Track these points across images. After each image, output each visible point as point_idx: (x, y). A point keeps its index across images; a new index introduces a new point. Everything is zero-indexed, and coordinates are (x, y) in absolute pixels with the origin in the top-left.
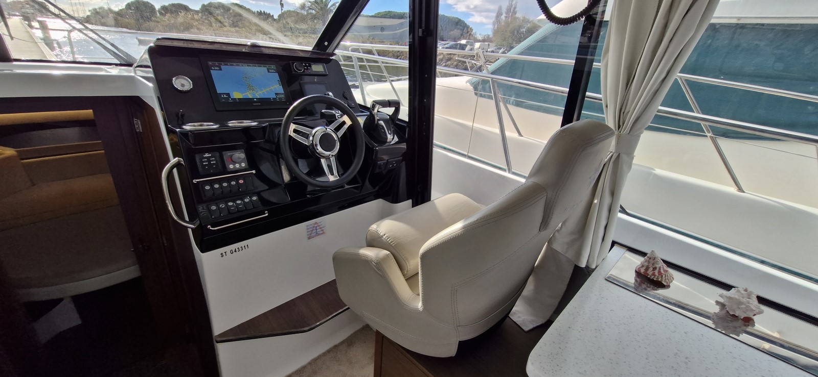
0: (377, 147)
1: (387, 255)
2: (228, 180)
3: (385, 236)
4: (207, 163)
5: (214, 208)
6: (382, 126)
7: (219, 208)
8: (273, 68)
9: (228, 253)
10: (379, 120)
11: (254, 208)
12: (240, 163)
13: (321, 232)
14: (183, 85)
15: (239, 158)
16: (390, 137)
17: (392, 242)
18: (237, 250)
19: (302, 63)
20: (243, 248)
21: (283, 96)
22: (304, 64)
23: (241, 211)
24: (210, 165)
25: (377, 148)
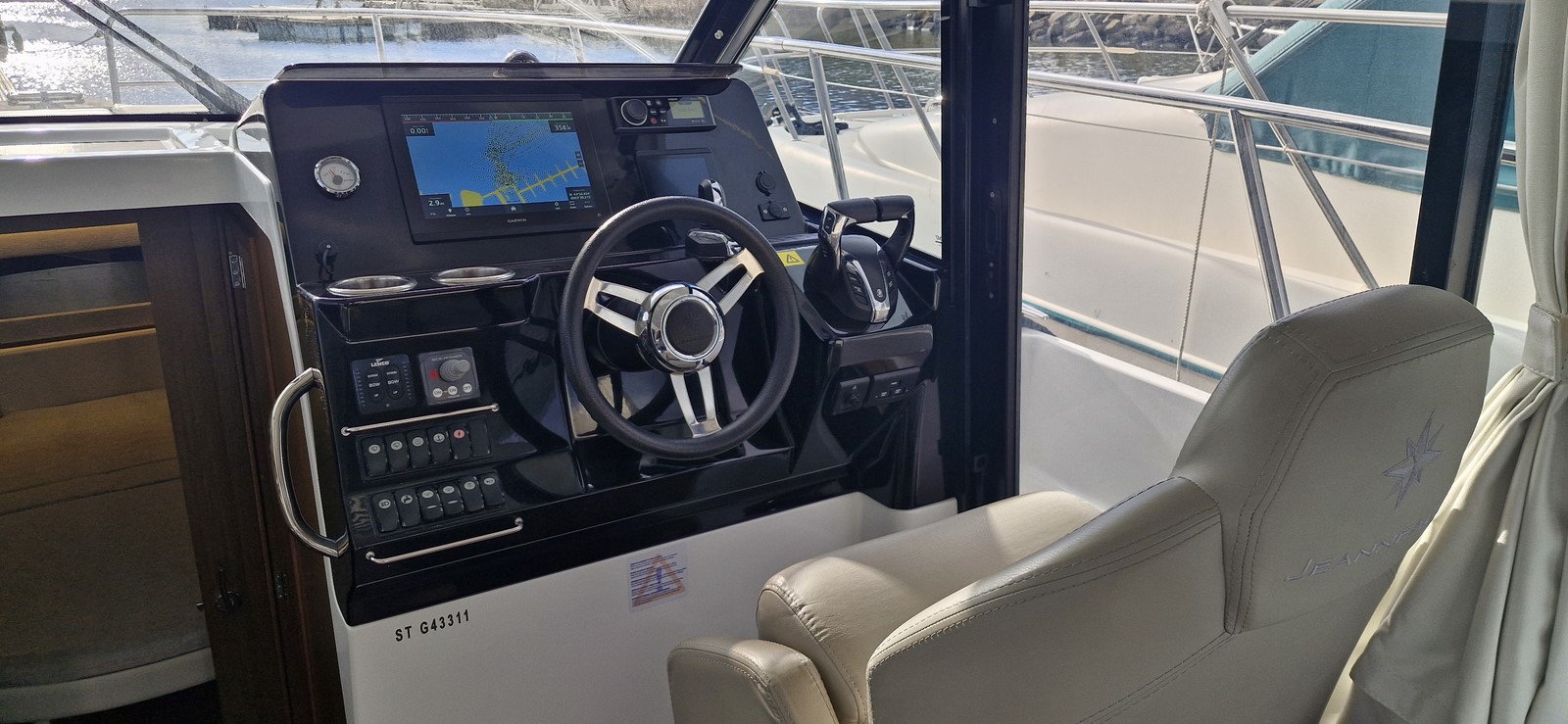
0: (840, 337)
1: (801, 668)
2: (427, 429)
3: (803, 610)
4: (378, 384)
5: (385, 504)
6: (857, 276)
7: (397, 505)
8: (564, 118)
9: (415, 631)
10: (849, 258)
11: (487, 507)
12: (459, 384)
13: (674, 586)
14: (338, 180)
15: (457, 372)
16: (880, 308)
17: (818, 630)
18: (439, 624)
19: (644, 101)
20: (456, 619)
21: (587, 195)
22: (649, 103)
23: (452, 516)
24: (385, 389)
25: (838, 342)
